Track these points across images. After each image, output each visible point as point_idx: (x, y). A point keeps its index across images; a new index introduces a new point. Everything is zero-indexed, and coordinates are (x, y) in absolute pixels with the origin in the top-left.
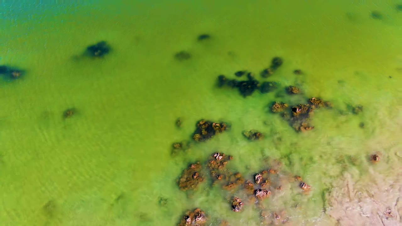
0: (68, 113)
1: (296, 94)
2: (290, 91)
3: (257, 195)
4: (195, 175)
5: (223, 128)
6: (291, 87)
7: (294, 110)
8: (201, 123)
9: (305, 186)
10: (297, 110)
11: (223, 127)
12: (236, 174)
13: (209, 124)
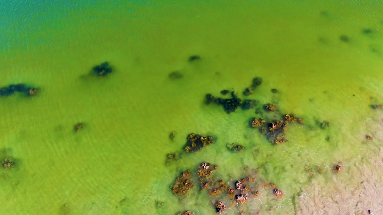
0: (78, 127)
1: (273, 111)
2: (267, 108)
3: (237, 199)
4: (186, 182)
5: (210, 142)
6: (268, 105)
7: (270, 125)
8: (191, 136)
9: (278, 192)
10: (273, 126)
11: (210, 140)
12: (220, 181)
13: (197, 138)
